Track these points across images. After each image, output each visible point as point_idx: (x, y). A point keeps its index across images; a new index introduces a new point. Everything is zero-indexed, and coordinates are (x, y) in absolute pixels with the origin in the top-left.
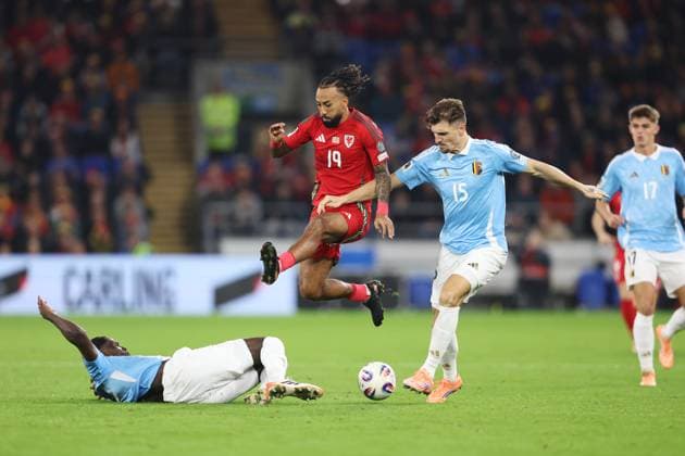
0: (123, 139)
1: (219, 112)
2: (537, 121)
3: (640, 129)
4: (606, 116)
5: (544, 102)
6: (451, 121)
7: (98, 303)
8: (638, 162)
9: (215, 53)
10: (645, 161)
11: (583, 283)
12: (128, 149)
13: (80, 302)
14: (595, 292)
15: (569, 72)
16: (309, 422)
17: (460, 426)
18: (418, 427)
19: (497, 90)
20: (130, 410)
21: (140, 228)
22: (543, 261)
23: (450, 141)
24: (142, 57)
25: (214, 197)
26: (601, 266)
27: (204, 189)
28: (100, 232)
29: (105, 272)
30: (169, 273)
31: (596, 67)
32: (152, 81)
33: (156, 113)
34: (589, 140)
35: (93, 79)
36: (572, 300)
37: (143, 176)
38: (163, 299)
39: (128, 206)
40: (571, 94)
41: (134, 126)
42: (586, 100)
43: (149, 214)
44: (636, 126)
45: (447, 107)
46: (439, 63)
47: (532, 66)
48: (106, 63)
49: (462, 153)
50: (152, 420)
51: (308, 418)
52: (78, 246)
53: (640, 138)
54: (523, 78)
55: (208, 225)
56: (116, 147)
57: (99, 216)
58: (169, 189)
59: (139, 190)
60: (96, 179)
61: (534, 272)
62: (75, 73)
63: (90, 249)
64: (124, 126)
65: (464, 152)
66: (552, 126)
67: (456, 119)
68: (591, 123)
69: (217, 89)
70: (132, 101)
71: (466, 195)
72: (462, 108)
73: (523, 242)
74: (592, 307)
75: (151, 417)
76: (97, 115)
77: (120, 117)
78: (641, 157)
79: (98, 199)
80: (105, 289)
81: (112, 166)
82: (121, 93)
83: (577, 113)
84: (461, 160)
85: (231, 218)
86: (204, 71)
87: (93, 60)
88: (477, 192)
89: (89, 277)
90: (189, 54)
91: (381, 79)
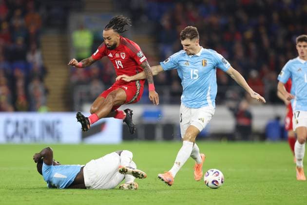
0: (33, 53)
1: (82, 39)
2: (245, 44)
3: (302, 48)
4: (280, 42)
5: (249, 34)
6: (191, 39)
7: (22, 137)
8: (301, 63)
9: (80, 9)
10: (305, 63)
11: (269, 127)
12: (36, 58)
13: (13, 137)
14: (275, 132)
15: (262, 19)
16: (128, 199)
17: (205, 200)
18: (184, 202)
19: (225, 28)
20: (37, 192)
21: (42, 99)
22: (248, 116)
23: (191, 49)
24: (43, 11)
25: (80, 83)
26: (278, 118)
27: (75, 79)
28: (22, 101)
29: (26, 122)
30: (58, 122)
31: (275, 16)
32: (48, 23)
33: (50, 40)
34: (272, 54)
35: (18, 22)
36: (263, 136)
37: (43, 72)
38: (55, 135)
39: (36, 87)
40: (263, 30)
41: (39, 46)
42: (270, 33)
43: (47, 91)
44: (300, 46)
45: (189, 31)
46: (195, 14)
47: (242, 16)
48: (24, 14)
49: (197, 55)
50: (48, 198)
51: (128, 196)
52: (10, 108)
53: (302, 53)
54: (238, 22)
55: (77, 97)
56: (30, 57)
57: (21, 93)
58: (57, 79)
59: (41, 79)
60: (19, 73)
61: (243, 122)
62: (9, 19)
63: (16, 109)
64: (33, 46)
65: (198, 54)
66: (253, 47)
67: (194, 37)
68: (273, 45)
69: (81, 27)
70: (38, 33)
71: (198, 76)
72: (197, 31)
73: (238, 106)
74: (273, 140)
75: (47, 196)
76: (20, 41)
77: (32, 42)
78: (303, 62)
79: (20, 84)
80: (26, 130)
81: (28, 67)
82: (32, 29)
83: (266, 40)
84: (196, 58)
85: (89, 94)
86: (75, 18)
87: (18, 12)
88: (203, 75)
89: (17, 124)
90: (67, 10)
91: (165, 22)
